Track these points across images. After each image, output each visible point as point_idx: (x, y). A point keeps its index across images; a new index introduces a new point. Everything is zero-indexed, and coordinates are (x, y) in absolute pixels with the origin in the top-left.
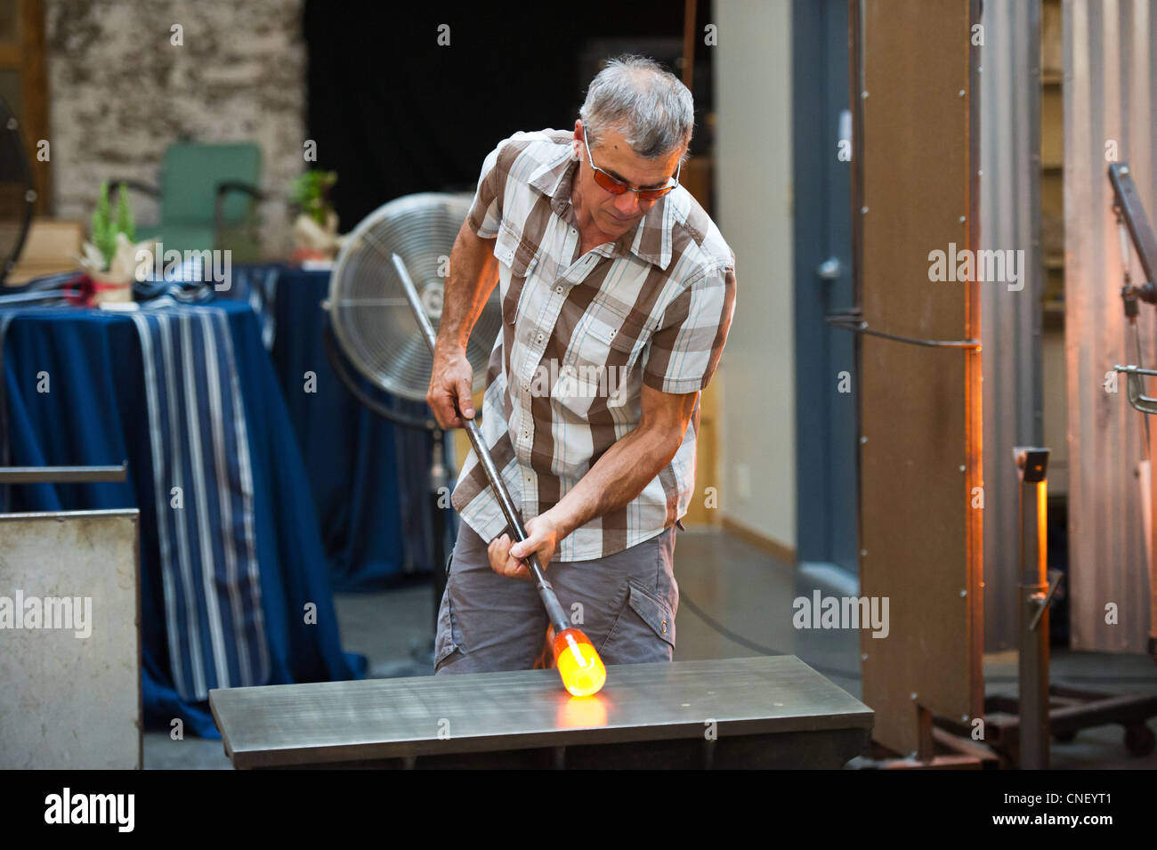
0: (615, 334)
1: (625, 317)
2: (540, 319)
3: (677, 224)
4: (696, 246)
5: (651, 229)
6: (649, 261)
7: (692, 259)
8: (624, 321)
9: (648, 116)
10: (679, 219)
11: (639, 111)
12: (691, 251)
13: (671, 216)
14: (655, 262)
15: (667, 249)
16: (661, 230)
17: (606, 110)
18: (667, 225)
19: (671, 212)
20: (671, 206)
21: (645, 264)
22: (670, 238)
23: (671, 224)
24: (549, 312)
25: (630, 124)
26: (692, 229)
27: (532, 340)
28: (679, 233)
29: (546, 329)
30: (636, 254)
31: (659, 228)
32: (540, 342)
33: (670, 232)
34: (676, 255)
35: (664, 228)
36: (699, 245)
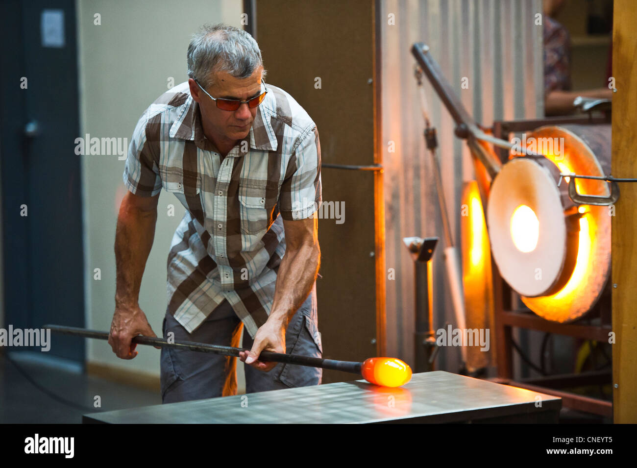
0: (264, 201)
1: (265, 188)
2: (215, 216)
3: (272, 118)
4: (290, 127)
5: (258, 128)
6: (264, 149)
7: (291, 136)
8: (265, 190)
9: (234, 52)
10: (272, 115)
11: (227, 51)
12: (288, 131)
13: (266, 115)
14: (269, 149)
15: (273, 138)
16: (264, 126)
17: (206, 61)
18: (267, 121)
19: (266, 113)
20: (264, 108)
21: (263, 151)
22: (272, 129)
23: (269, 119)
24: (219, 209)
25: (226, 62)
26: (283, 117)
27: (215, 230)
28: (276, 123)
29: (222, 220)
30: (255, 148)
31: (262, 125)
32: (220, 229)
33: (270, 125)
34: (280, 138)
35: (265, 124)
36: (291, 126)
